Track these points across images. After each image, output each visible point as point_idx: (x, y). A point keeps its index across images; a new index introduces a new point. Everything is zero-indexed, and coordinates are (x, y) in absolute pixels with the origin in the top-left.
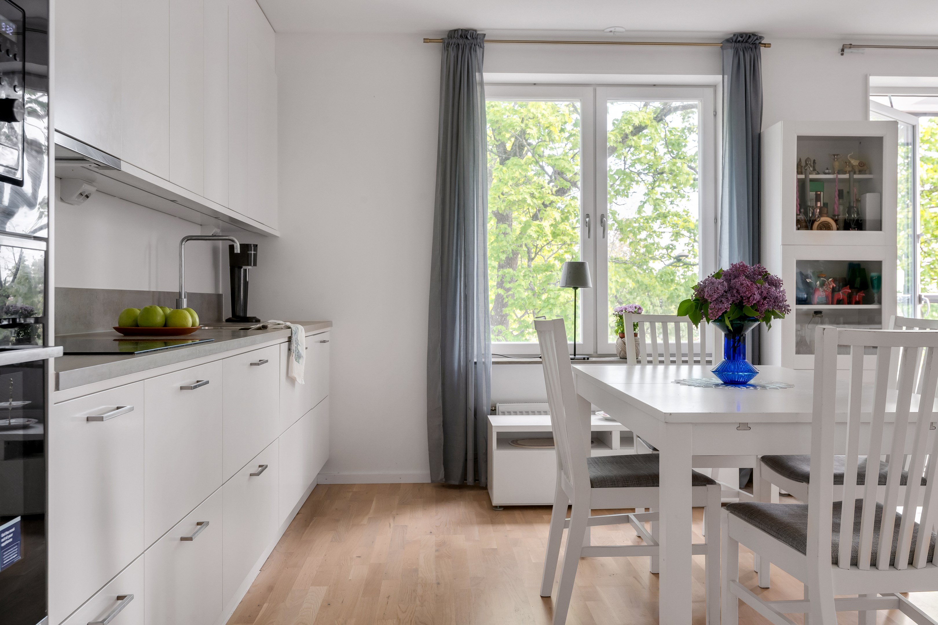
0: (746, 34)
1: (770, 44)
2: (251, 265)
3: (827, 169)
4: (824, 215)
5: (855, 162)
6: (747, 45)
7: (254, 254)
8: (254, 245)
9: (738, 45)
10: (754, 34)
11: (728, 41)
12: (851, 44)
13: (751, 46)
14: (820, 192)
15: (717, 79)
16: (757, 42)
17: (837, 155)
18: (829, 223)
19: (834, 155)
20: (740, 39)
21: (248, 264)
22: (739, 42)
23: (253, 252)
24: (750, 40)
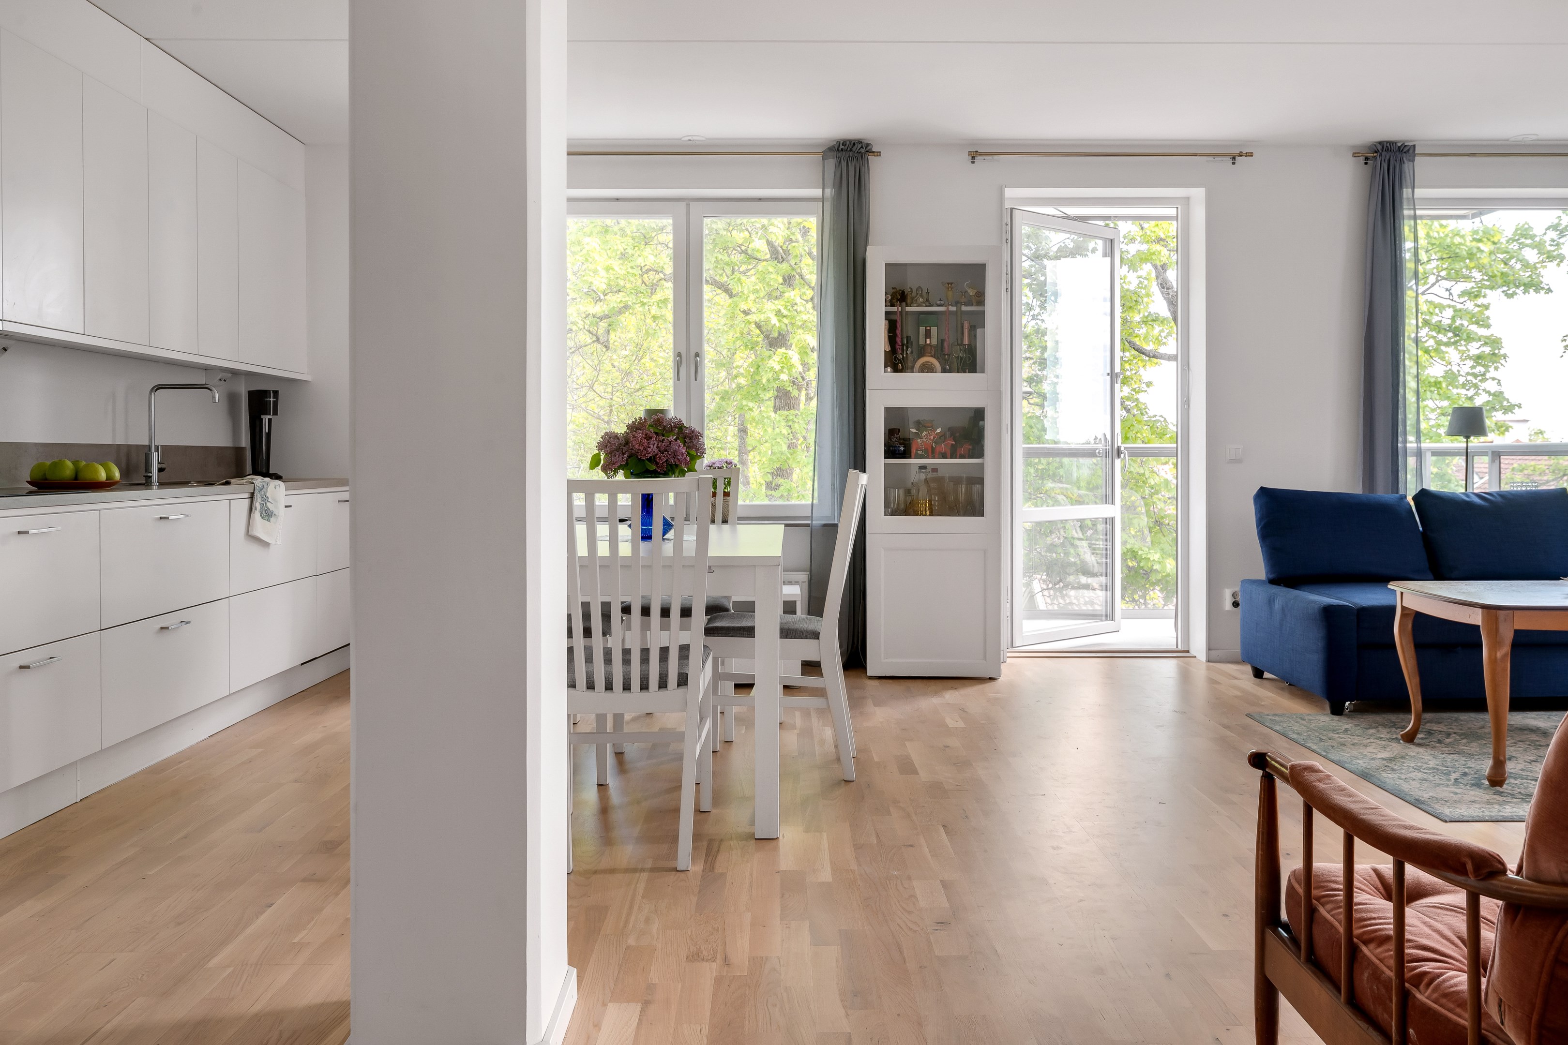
0: (850, 141)
1: (880, 152)
2: (270, 414)
3: (940, 300)
4: (927, 354)
5: (971, 292)
6: (851, 154)
7: (274, 401)
8: (273, 391)
9: (840, 154)
10: (860, 142)
11: (831, 149)
12: (977, 151)
13: (856, 155)
14: (930, 327)
15: (817, 192)
16: (863, 150)
17: (951, 284)
18: (932, 364)
19: (948, 284)
20: (841, 147)
21: (267, 413)
22: (842, 150)
23: (272, 399)
24: (854, 149)
